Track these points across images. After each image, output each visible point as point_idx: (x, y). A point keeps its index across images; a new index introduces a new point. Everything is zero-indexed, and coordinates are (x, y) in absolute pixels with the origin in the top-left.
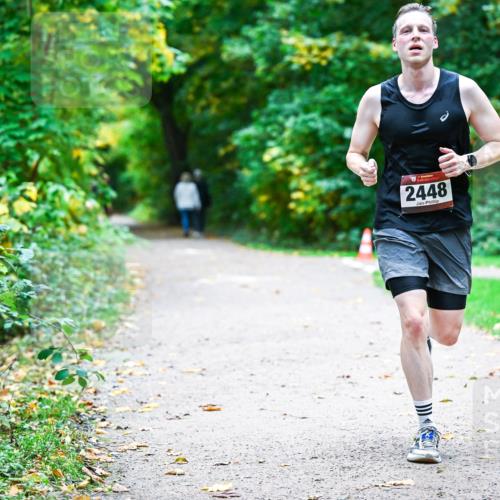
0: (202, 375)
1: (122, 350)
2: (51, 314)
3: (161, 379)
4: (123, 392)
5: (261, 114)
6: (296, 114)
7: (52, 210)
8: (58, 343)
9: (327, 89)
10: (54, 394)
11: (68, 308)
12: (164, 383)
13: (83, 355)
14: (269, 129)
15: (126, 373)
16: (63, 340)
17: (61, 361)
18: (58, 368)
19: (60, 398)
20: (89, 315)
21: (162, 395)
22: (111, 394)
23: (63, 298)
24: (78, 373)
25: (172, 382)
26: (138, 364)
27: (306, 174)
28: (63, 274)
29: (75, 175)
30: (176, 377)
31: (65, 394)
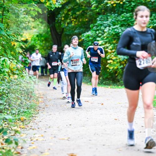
0: (68, 140)
1: (33, 129)
2: (2, 114)
3: (50, 142)
4: (34, 148)
5: (94, 26)
6: (110, 26)
7: (2, 68)
8: (5, 127)
9: (123, 15)
10: (3, 149)
11: (9, 111)
12: (51, 144)
13: (16, 131)
14: (97, 32)
15: (35, 139)
16: (7, 125)
17: (7, 135)
18: (6, 137)
19: (6, 150)
20: (18, 114)
21: (51, 149)
22: (29, 149)
23: (7, 107)
24: (14, 140)
25: (55, 144)
26: (40, 136)
27: (113, 52)
28: (7, 96)
29: (12, 53)
30: (57, 141)
31: (8, 149)
